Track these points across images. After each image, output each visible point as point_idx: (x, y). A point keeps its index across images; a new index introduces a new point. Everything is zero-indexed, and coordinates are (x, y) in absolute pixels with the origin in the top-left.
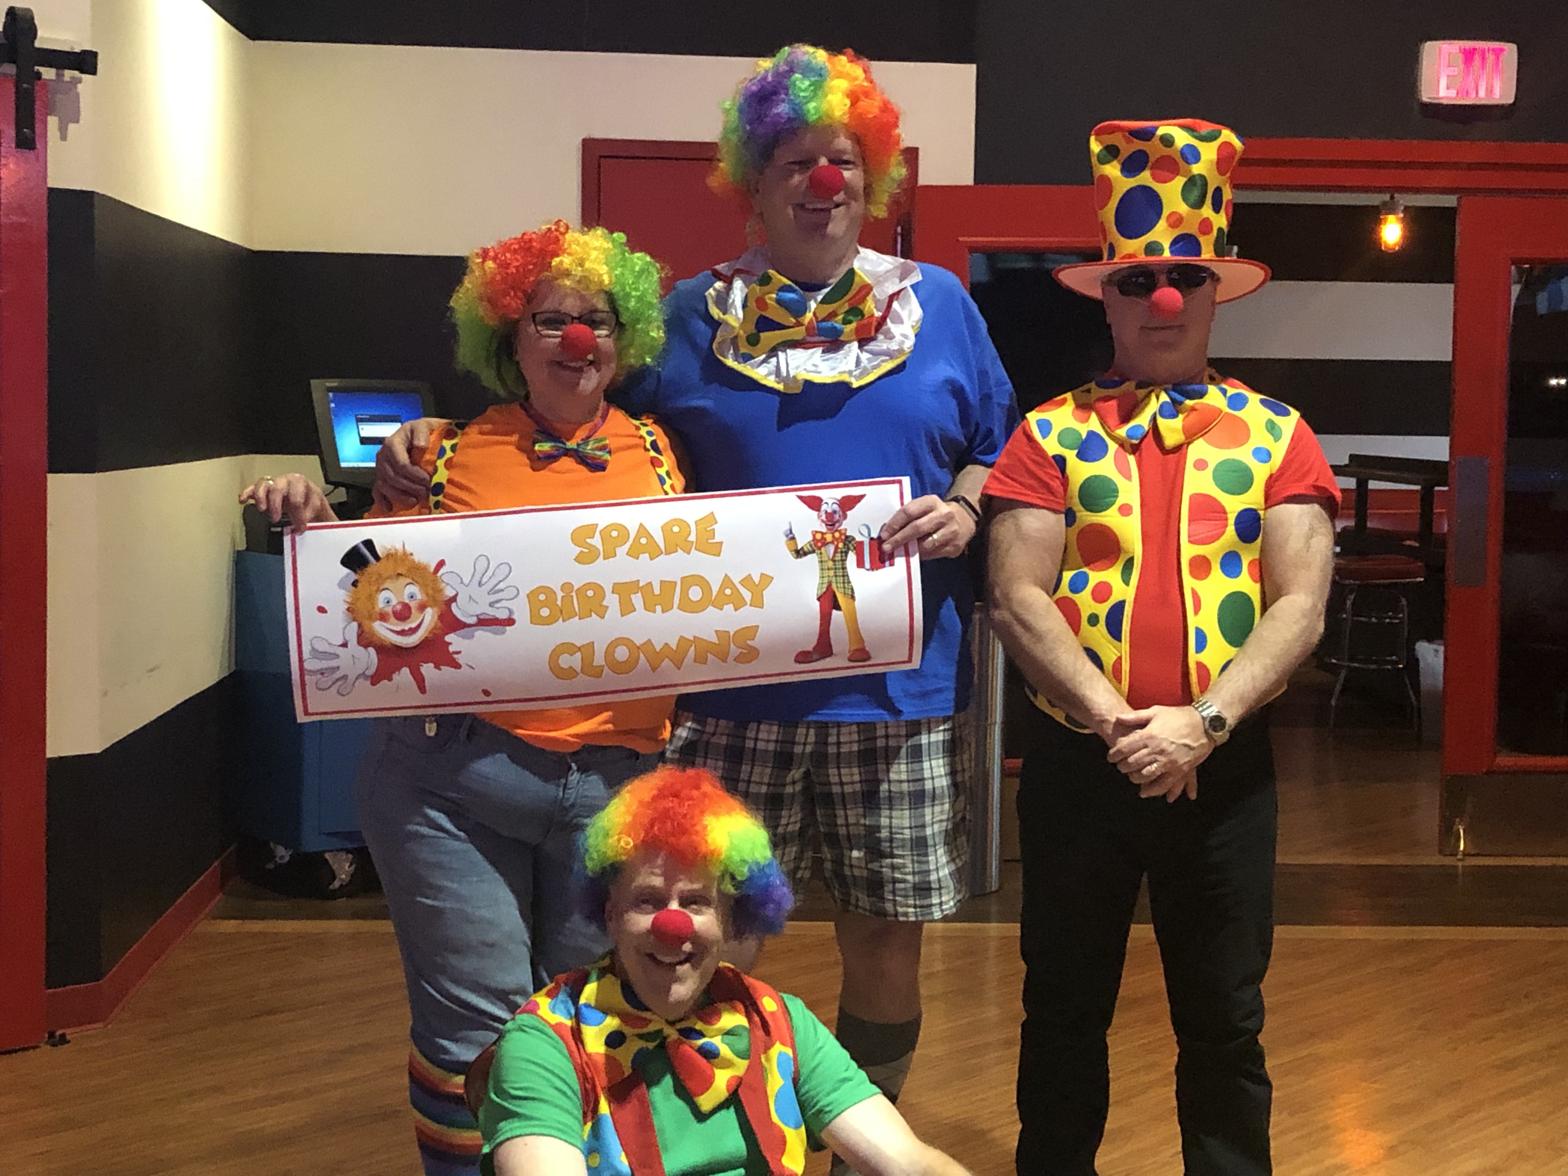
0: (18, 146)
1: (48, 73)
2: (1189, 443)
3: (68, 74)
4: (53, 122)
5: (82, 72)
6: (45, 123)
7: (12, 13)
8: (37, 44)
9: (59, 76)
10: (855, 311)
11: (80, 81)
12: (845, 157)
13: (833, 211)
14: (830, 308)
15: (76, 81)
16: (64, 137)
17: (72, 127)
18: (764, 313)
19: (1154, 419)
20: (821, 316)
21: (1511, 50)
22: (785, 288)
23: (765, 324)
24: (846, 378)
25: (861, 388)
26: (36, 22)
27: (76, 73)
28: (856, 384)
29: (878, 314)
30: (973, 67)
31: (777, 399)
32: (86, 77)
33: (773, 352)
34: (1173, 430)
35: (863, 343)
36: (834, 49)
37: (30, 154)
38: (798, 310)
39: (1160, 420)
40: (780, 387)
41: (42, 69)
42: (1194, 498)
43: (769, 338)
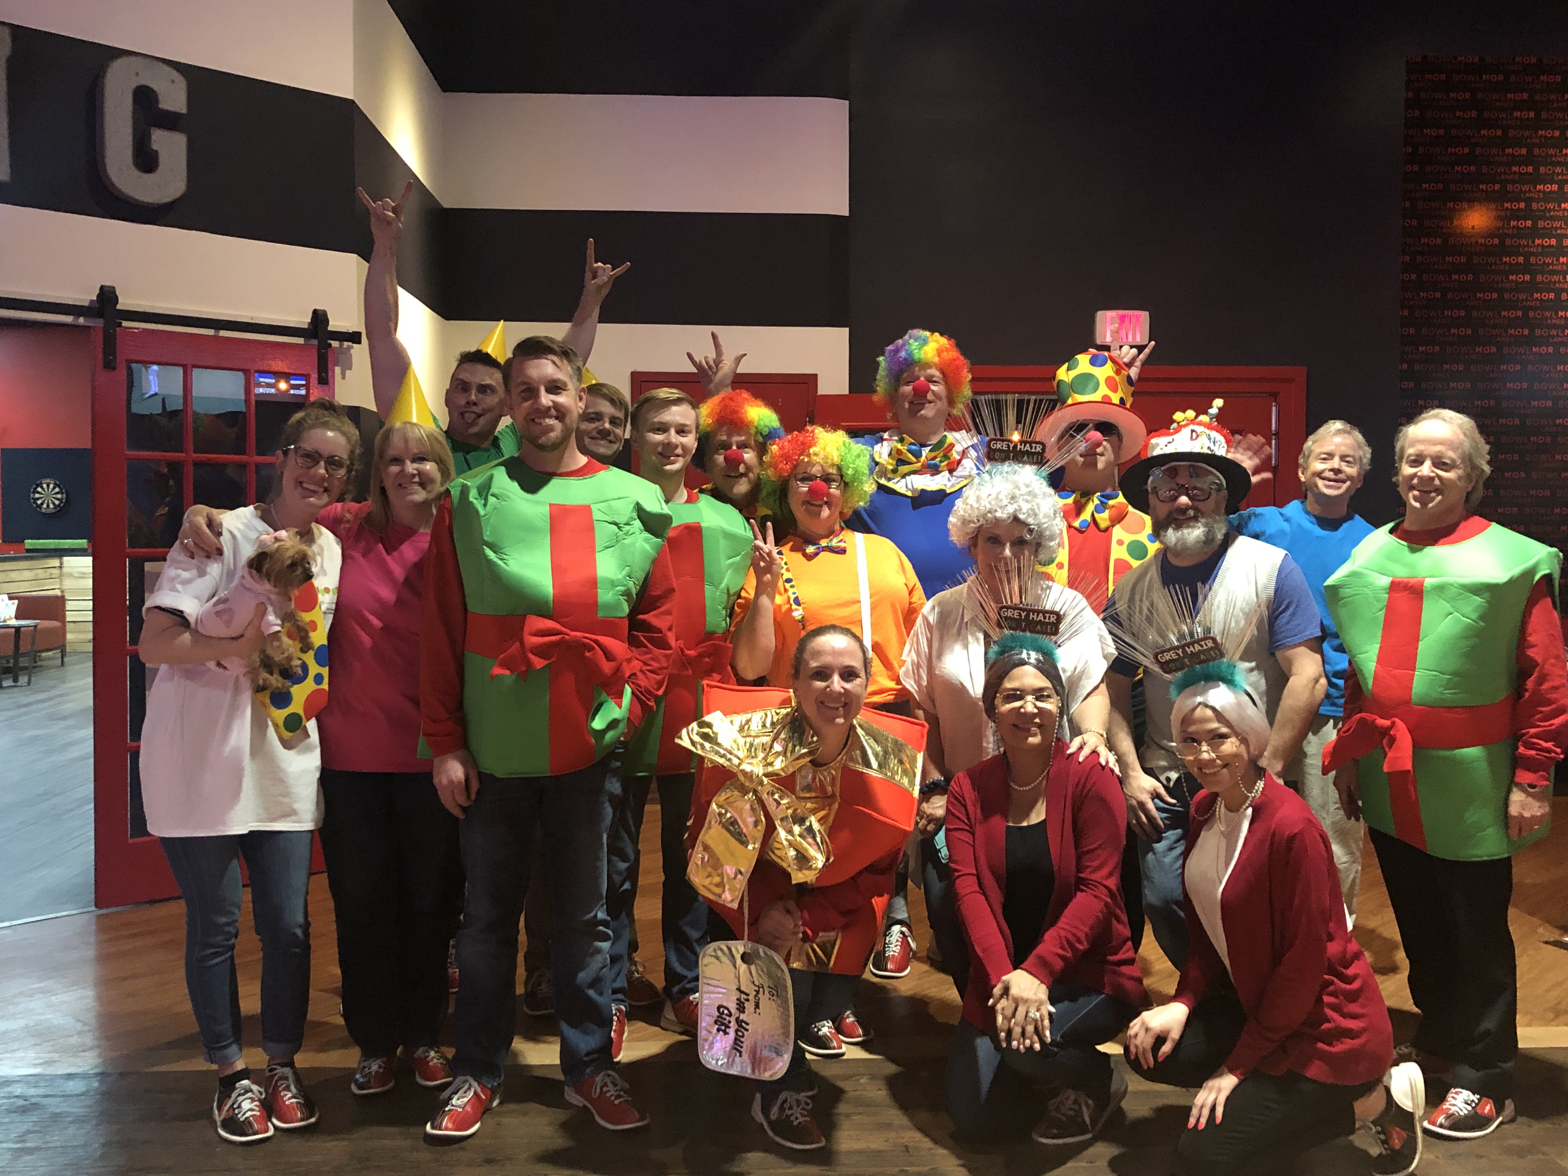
0: (319, 383)
1: (335, 344)
2: (1113, 526)
3: (346, 344)
4: (338, 370)
5: (354, 342)
6: (333, 371)
7: (315, 312)
8: (330, 328)
9: (341, 346)
10: (946, 456)
11: (352, 347)
12: (935, 379)
13: (927, 405)
14: (933, 454)
15: (349, 348)
16: (344, 378)
17: (348, 372)
18: (901, 457)
19: (1093, 515)
20: (929, 458)
21: (1145, 315)
22: (912, 444)
23: (901, 462)
24: (943, 488)
25: (951, 493)
26: (329, 317)
27: (350, 344)
28: (948, 492)
29: (958, 458)
30: (846, 331)
31: (910, 500)
32: (355, 345)
33: (904, 477)
34: (1105, 520)
35: (951, 471)
36: (932, 331)
37: (325, 387)
38: (918, 455)
39: (1096, 515)
40: (909, 494)
41: (332, 342)
42: (1117, 561)
43: (904, 469)
